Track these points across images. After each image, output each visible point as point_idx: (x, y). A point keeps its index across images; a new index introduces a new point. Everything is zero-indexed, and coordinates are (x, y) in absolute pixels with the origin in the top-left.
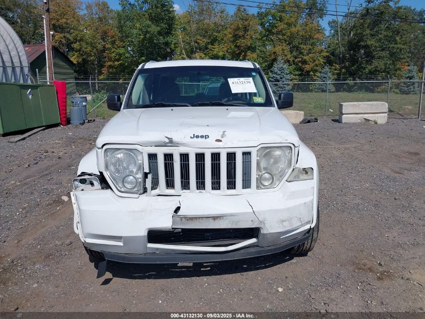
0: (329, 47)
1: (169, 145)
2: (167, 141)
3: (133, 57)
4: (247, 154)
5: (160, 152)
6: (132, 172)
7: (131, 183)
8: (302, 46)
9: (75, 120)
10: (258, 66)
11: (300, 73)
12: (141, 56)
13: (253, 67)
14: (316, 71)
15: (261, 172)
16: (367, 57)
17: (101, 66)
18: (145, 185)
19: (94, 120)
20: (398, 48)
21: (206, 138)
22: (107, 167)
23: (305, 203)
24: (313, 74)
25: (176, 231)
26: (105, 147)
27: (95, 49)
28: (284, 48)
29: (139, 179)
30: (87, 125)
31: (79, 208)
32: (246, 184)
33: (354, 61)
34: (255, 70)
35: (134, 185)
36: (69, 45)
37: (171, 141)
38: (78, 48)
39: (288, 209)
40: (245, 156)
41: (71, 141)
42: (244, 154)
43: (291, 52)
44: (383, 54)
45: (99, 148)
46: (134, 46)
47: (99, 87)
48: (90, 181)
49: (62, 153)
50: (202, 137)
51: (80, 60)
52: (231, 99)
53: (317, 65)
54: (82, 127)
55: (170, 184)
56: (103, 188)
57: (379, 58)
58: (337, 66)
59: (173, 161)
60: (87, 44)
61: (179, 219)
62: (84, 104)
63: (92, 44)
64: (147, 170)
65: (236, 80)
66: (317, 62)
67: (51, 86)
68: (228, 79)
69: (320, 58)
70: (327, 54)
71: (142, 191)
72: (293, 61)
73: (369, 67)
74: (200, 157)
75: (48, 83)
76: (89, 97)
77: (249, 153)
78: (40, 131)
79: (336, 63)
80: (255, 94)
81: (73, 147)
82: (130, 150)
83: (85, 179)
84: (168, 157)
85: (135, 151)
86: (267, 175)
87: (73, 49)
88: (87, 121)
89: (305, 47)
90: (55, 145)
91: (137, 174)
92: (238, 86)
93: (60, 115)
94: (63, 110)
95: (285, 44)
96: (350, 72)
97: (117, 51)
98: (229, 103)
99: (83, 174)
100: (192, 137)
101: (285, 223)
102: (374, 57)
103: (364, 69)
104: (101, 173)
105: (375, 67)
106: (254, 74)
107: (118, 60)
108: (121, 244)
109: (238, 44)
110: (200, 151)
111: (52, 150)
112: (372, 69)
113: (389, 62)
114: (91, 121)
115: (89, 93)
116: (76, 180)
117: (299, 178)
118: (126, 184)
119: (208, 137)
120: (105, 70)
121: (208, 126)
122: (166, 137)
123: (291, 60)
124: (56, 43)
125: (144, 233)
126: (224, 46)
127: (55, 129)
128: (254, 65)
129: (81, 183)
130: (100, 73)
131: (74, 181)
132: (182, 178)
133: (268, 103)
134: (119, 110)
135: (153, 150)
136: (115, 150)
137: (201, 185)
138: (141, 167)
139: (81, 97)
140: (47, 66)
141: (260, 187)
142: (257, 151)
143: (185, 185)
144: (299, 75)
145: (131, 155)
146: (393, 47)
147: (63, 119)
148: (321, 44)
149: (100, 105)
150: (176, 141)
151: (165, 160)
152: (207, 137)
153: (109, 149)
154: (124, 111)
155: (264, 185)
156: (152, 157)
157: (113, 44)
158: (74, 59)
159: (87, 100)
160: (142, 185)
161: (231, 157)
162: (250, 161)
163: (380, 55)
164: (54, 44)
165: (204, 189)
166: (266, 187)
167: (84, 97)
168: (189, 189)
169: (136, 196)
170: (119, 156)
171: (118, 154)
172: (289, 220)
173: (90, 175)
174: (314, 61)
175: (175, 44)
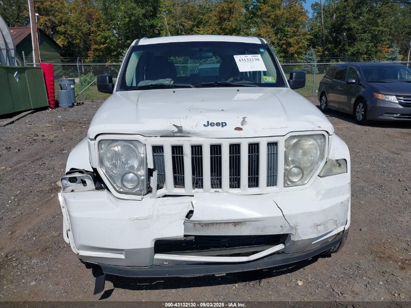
0: (312, 29)
1: (178, 134)
2: (176, 130)
3: (119, 40)
4: (273, 145)
5: (168, 144)
6: (132, 167)
7: (131, 181)
8: (286, 29)
9: (64, 103)
10: (266, 42)
11: (284, 55)
12: (127, 39)
13: (260, 43)
14: (300, 53)
15: (288, 166)
16: (349, 39)
17: (88, 49)
18: (149, 184)
19: (83, 103)
20: (380, 31)
21: (223, 126)
22: (101, 162)
23: (342, 203)
24: (297, 56)
25: (189, 238)
26: (99, 138)
27: (80, 32)
28: (269, 30)
29: (141, 176)
30: (76, 108)
31: (69, 215)
32: (272, 181)
33: (336, 43)
34: (263, 46)
35: (136, 184)
36: (54, 28)
37: (180, 130)
38: (63, 31)
39: (324, 211)
40: (270, 147)
41: (62, 124)
42: (269, 144)
43: (276, 34)
44: (365, 36)
45: (92, 140)
46: (119, 28)
47: (85, 70)
48: (82, 180)
49: (53, 136)
50: (218, 124)
51: (66, 43)
52: (239, 79)
53: (301, 48)
54: (71, 110)
55: (179, 181)
56: (97, 189)
57: (361, 40)
58: (320, 49)
59: (182, 154)
60: (72, 26)
61: (191, 225)
62: (72, 86)
63: (77, 26)
64: (151, 166)
65: (243, 57)
66: (301, 45)
67: (38, 68)
68: (235, 56)
69: (303, 41)
70: (311, 37)
71: (145, 192)
72: (278, 43)
73: (352, 50)
74: (216, 149)
75: (35, 66)
76: (77, 80)
77: (275, 144)
78: (28, 114)
79: (318, 46)
80: (265, 73)
81: (64, 130)
82: (130, 141)
83: (75, 177)
84: (177, 150)
85: (136, 143)
86: (295, 170)
87: (58, 32)
88: (76, 104)
89: (289, 29)
90: (45, 129)
91: (138, 170)
92: (246, 63)
93: (48, 99)
94: (51, 92)
95: (269, 27)
96: (333, 54)
97: (102, 34)
98: (235, 83)
99: (73, 170)
100: (206, 124)
101: (320, 228)
102: (356, 39)
103: (347, 51)
104: (95, 170)
105: (357, 50)
106: (262, 50)
107: (104, 44)
108: (123, 257)
109: (223, 27)
110: (216, 142)
111: (42, 134)
112: (354, 51)
113: (370, 45)
114: (80, 103)
115: (77, 76)
116: (64, 179)
117: (332, 172)
118: (125, 184)
119: (226, 124)
120: (91, 54)
121: (223, 110)
122: (174, 125)
123: (276, 42)
124: (41, 26)
125: (150, 244)
126: (209, 29)
127: (43, 112)
128: (262, 41)
129: (71, 182)
130: (87, 56)
131: (61, 180)
132: (193, 174)
133: (280, 83)
134: (111, 93)
135: (158, 141)
136: (110, 141)
137: (217, 183)
138: (143, 162)
139: (69, 80)
140: (33, 48)
141: (288, 184)
142: (285, 141)
143: (198, 183)
144: (284, 57)
145: (131, 147)
146: (375, 30)
147: (51, 102)
148: (304, 26)
149: (88, 88)
150: (186, 130)
151: (173, 153)
152: (223, 124)
153: (104, 142)
154: (117, 94)
155: (293, 182)
156: (158, 150)
157: (98, 27)
158: (60, 41)
159: (75, 83)
160: (145, 184)
161: (254, 148)
162: (277, 154)
163: (362, 37)
164: (39, 27)
165: (221, 187)
166: (294, 184)
167: (72, 80)
168: (202, 188)
169: (139, 197)
170: (116, 149)
171: (115, 146)
172: (324, 224)
173: (81, 172)
174: (299, 43)
175: (160, 27)
